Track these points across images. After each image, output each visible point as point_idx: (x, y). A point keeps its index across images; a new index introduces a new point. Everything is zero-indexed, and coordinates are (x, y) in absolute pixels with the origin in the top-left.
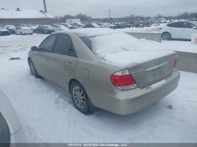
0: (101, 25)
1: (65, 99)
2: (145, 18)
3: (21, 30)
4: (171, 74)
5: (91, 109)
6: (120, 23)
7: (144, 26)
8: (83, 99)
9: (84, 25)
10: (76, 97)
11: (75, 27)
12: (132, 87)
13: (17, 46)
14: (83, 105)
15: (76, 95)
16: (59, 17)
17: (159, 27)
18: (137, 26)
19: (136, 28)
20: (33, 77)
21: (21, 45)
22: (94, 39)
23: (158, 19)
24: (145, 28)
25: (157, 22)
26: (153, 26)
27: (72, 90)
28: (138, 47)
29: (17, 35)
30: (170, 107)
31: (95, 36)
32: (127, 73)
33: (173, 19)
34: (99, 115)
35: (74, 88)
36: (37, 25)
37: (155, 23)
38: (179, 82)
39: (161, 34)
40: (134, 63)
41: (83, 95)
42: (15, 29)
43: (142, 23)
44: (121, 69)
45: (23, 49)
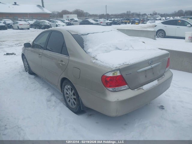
0: (97, 21)
1: (57, 97)
2: (141, 15)
3: (18, 25)
4: (163, 75)
5: (82, 109)
6: (116, 19)
7: (140, 23)
8: (74, 99)
9: (81, 20)
10: (68, 95)
11: (72, 22)
12: (123, 88)
13: (14, 41)
14: (75, 104)
15: (67, 94)
16: (57, 12)
17: (154, 24)
18: (133, 23)
19: (132, 25)
20: (26, 74)
21: (18, 40)
22: (87, 37)
23: (154, 16)
24: (141, 25)
25: (152, 19)
26: (148, 23)
27: (64, 88)
28: (131, 46)
29: (14, 29)
30: (162, 107)
31: (88, 34)
32: (118, 74)
33: (168, 16)
34: (90, 115)
35: (66, 87)
36: (34, 20)
37: (151, 20)
38: (172, 81)
39: (155, 31)
40: (125, 63)
41: (74, 94)
42: (12, 24)
43: (138, 20)
44: (112, 70)
45: (19, 44)
